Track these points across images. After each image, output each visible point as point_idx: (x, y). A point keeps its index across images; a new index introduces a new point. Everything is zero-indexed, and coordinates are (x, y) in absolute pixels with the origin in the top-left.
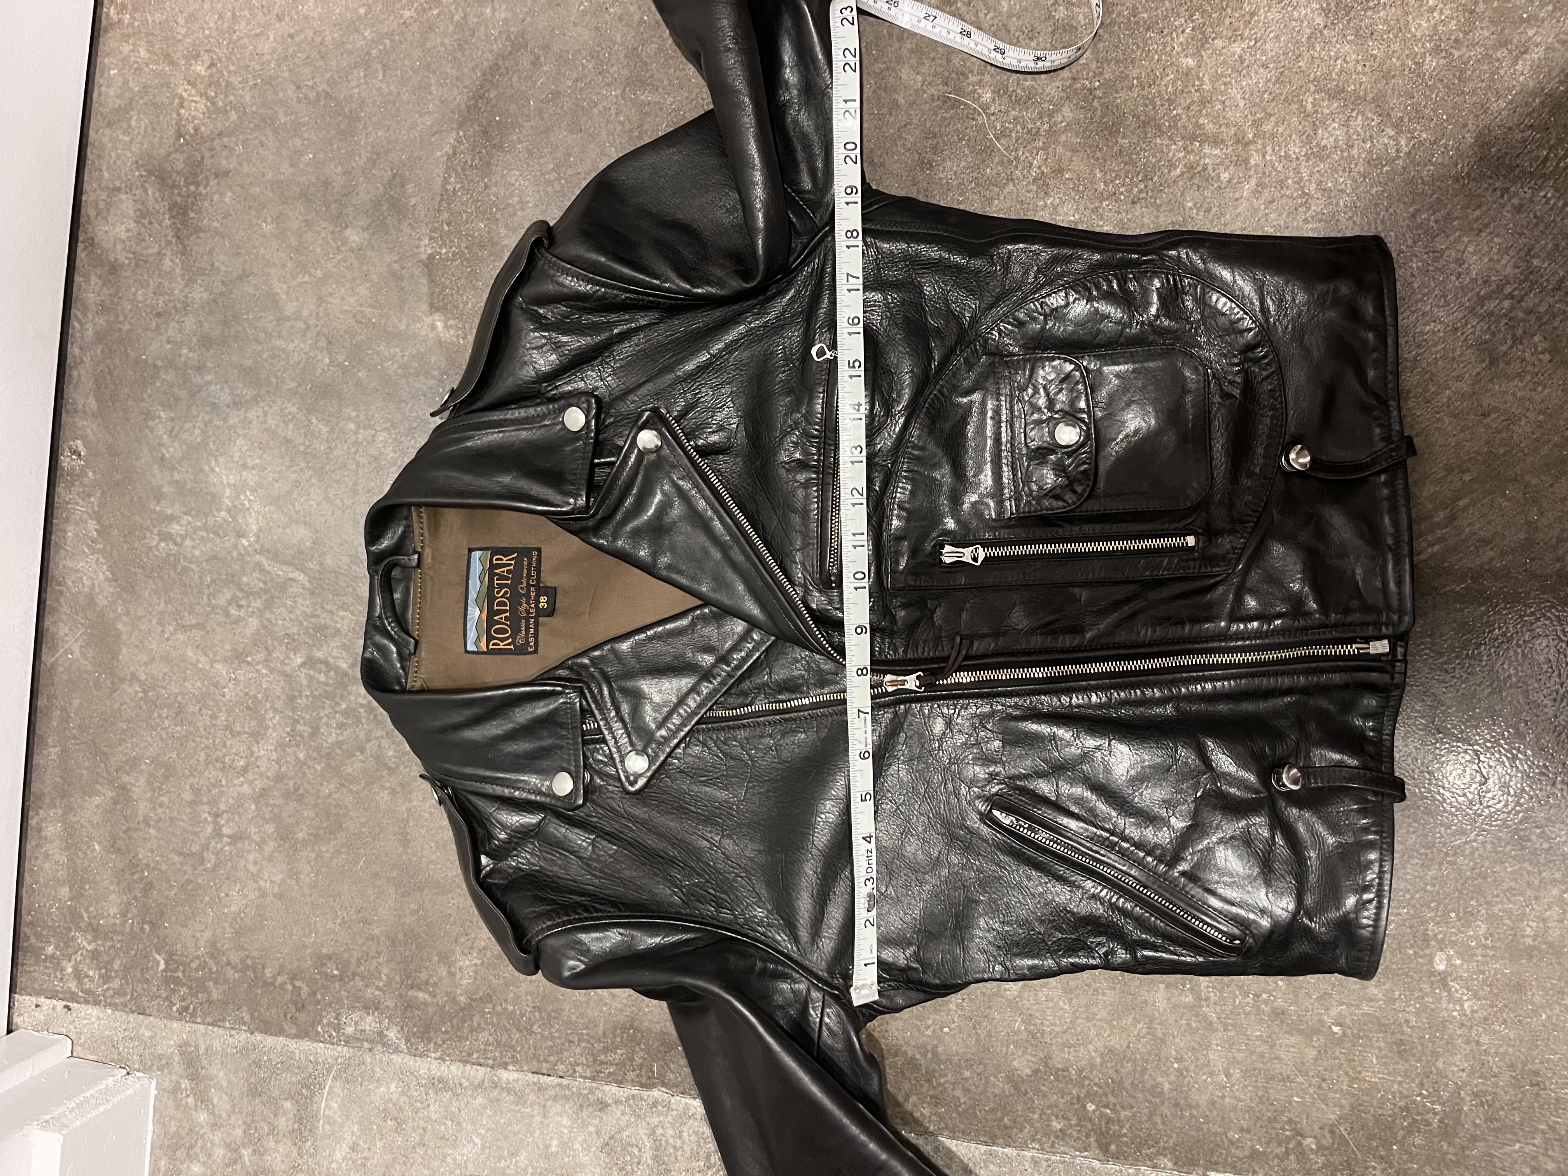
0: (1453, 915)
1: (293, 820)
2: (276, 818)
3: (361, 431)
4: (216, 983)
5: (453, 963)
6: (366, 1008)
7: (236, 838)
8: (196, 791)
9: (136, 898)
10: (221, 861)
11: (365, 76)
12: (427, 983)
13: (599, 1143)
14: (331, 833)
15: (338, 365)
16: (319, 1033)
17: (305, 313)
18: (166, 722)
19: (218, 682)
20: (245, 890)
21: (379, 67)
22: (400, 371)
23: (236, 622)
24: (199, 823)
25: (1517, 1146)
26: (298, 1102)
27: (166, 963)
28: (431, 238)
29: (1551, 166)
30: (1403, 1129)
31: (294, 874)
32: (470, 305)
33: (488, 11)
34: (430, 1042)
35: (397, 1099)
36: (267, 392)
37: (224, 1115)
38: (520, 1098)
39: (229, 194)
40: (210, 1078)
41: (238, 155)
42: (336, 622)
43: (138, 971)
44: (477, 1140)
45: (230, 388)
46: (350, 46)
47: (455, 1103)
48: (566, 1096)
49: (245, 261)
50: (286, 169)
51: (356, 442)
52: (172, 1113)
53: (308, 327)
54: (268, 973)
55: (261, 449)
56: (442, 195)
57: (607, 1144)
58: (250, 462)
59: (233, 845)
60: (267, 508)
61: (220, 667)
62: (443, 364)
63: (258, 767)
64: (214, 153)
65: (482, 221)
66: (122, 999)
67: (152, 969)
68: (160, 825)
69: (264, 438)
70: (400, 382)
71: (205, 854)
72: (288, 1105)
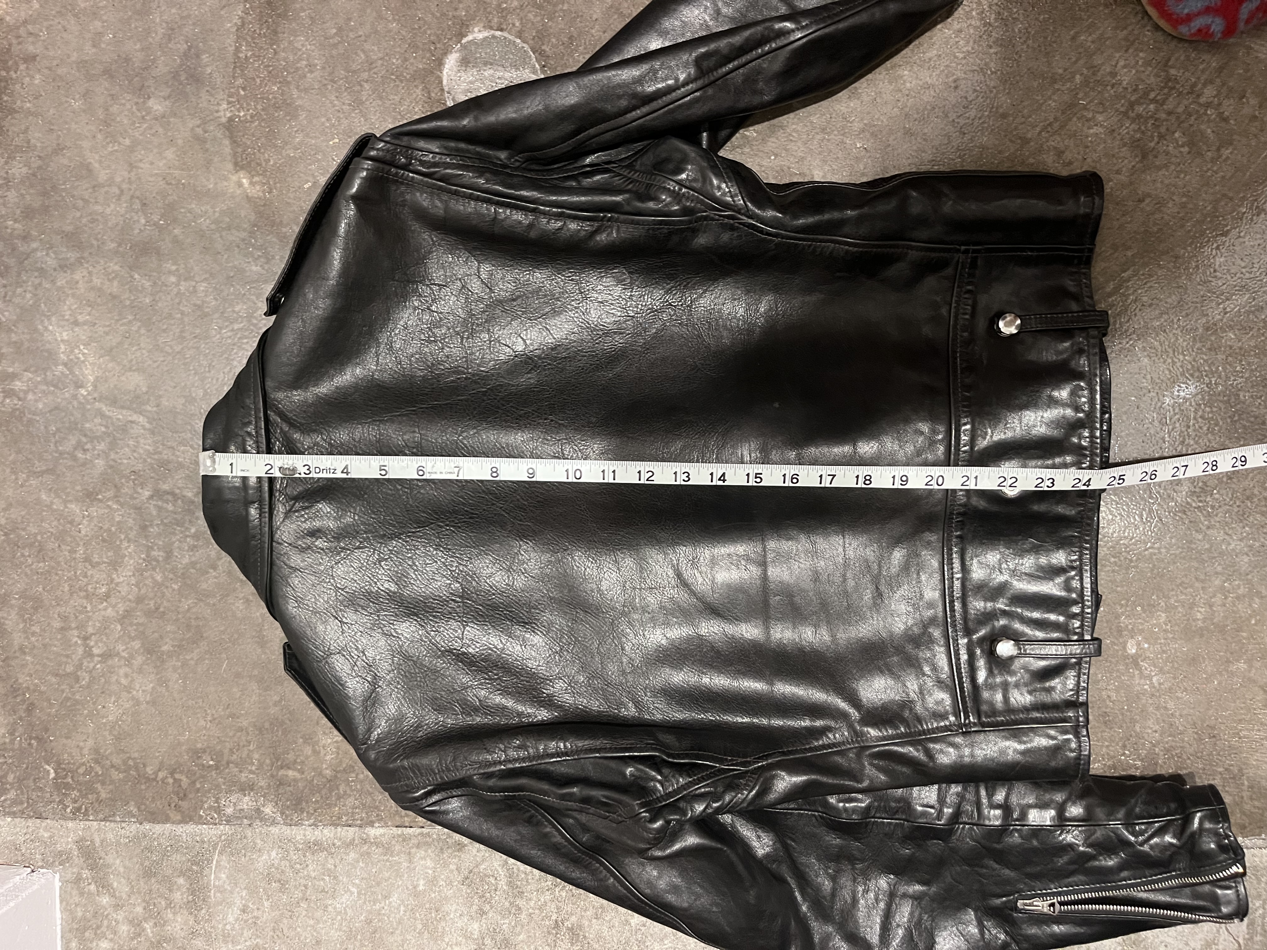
0: (1139, 609)
1: (156, 635)
2: (141, 635)
3: (182, 283)
4: (103, 783)
5: (317, 743)
6: (242, 790)
7: (106, 656)
8: (64, 618)
9: (21, 719)
10: (94, 678)
12: (295, 762)
13: (460, 879)
14: (194, 643)
15: (154, 225)
16: (202, 816)
17: (118, 179)
18: (30, 561)
19: (73, 520)
20: (120, 701)
22: (213, 226)
23: (84, 464)
24: (70, 646)
26: (189, 877)
27: (55, 772)
28: (229, 103)
31: (162, 682)
32: (272, 163)
34: (303, 812)
35: (279, 864)
36: (90, 253)
37: (124, 896)
38: (388, 850)
39: (38, 76)
40: (109, 866)
41: (44, 41)
42: (178, 457)
43: (31, 781)
45: (55, 253)
47: (331, 861)
48: (427, 842)
49: (59, 136)
50: (89, 50)
51: (178, 293)
52: (77, 901)
53: (122, 191)
54: (149, 770)
55: (90, 306)
56: (235, 63)
57: (467, 878)
58: (81, 318)
59: (104, 662)
60: (101, 360)
61: (73, 506)
62: (253, 217)
63: (120, 592)
64: (21, 39)
65: (275, 84)
66: (20, 808)
67: (43, 778)
68: (35, 651)
69: (92, 296)
70: (214, 236)
71: (79, 674)
72: (181, 881)
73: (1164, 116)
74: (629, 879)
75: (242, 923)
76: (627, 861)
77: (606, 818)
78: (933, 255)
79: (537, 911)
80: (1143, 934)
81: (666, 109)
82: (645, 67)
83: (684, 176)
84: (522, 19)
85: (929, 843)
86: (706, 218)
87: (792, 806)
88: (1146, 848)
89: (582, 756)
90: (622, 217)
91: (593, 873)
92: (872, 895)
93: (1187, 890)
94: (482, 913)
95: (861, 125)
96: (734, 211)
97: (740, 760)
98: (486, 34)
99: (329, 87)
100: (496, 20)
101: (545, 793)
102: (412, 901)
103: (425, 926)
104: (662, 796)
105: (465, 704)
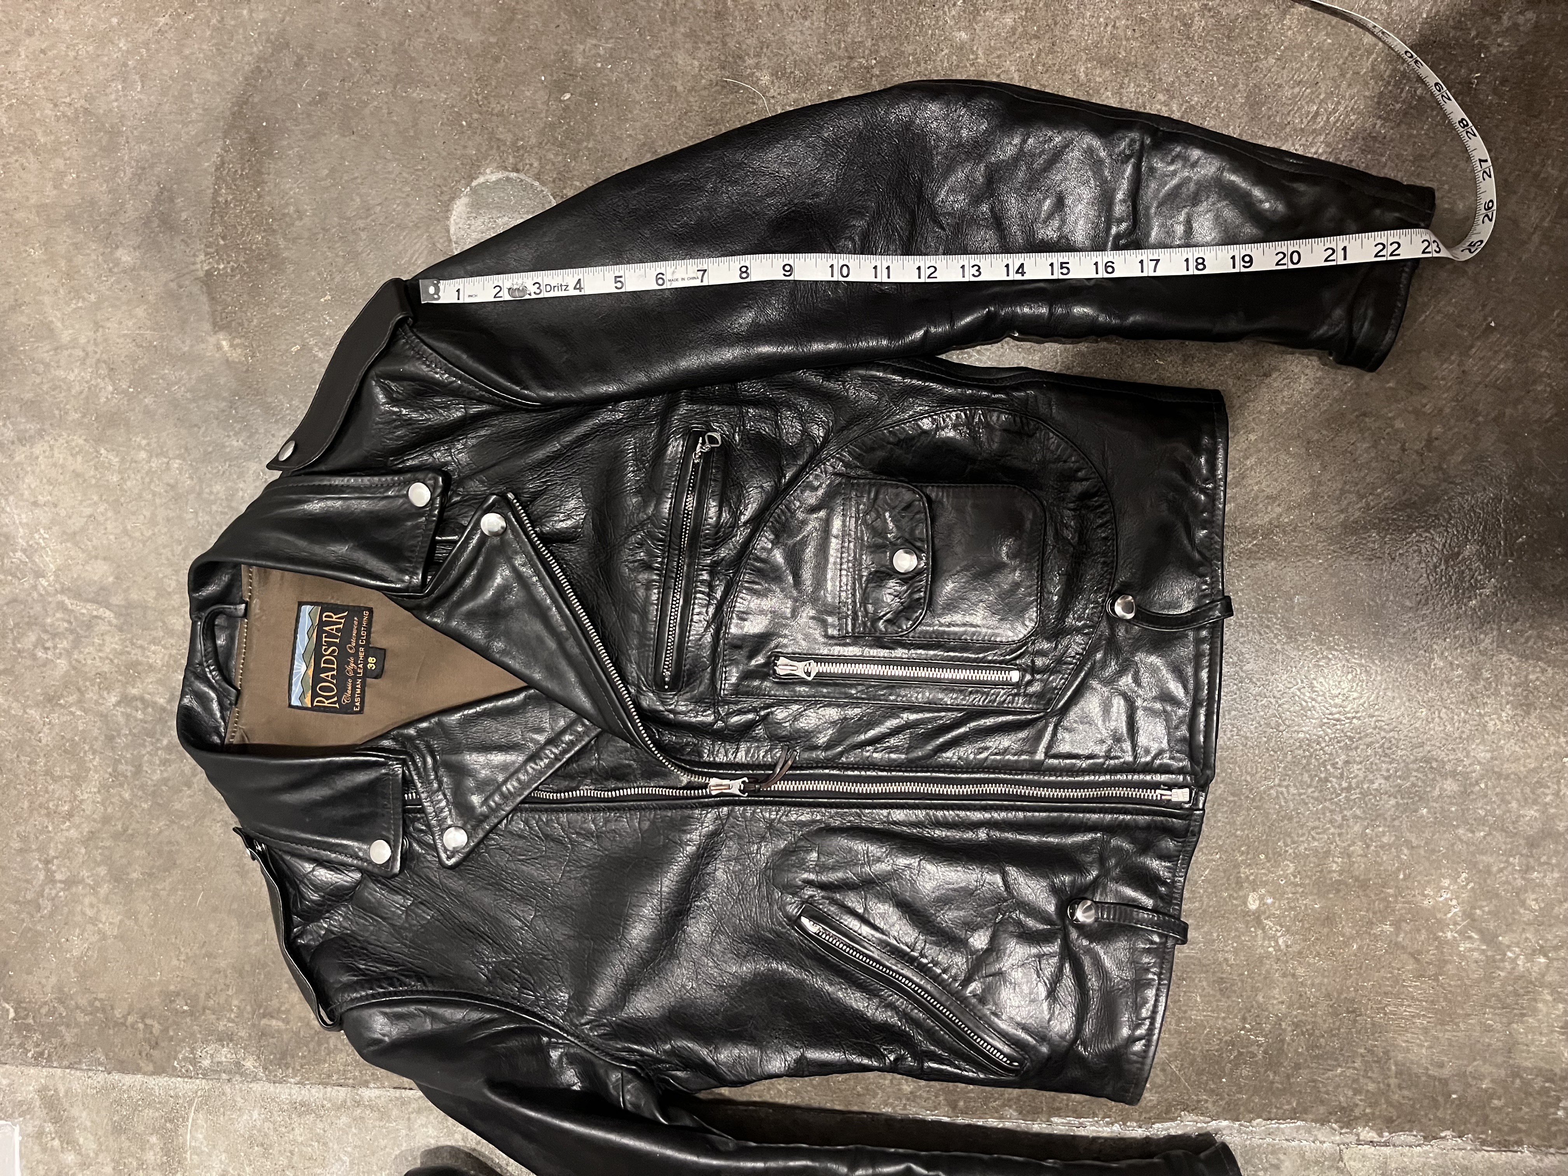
0: (1262, 857)
1: (124, 861)
2: (108, 860)
3: (154, 459)
4: (68, 1026)
6: (220, 1040)
7: (70, 883)
8: (24, 839)
10: (57, 907)
11: (124, 88)
12: (279, 1011)
14: (166, 870)
15: (122, 393)
16: (176, 1068)
17: (83, 340)
19: (33, 728)
20: (86, 934)
21: (137, 77)
22: (189, 395)
23: (44, 665)
24: (30, 870)
25: (1339, 1070)
26: (163, 1136)
27: (16, 1012)
28: (207, 254)
29: (1321, 121)
30: (1230, 1062)
31: (132, 914)
32: (255, 323)
33: (245, 12)
34: (288, 1069)
35: (261, 1126)
36: (51, 425)
37: (92, 1155)
38: (384, 1114)
40: (75, 1119)
42: (148, 657)
44: (345, 1158)
45: (13, 424)
46: (106, 59)
47: (320, 1125)
49: (16, 291)
50: (50, 191)
51: (149, 471)
52: (39, 1157)
53: (87, 354)
54: (118, 1013)
55: (51, 484)
56: (214, 208)
58: (41, 499)
59: (68, 890)
60: (64, 546)
61: (33, 712)
62: (233, 385)
63: (84, 811)
65: (258, 233)
69: (53, 473)
70: (190, 406)
71: (41, 901)
72: (154, 1139)
84: (540, 159)
98: (500, 175)
99: (321, 236)
100: (511, 159)
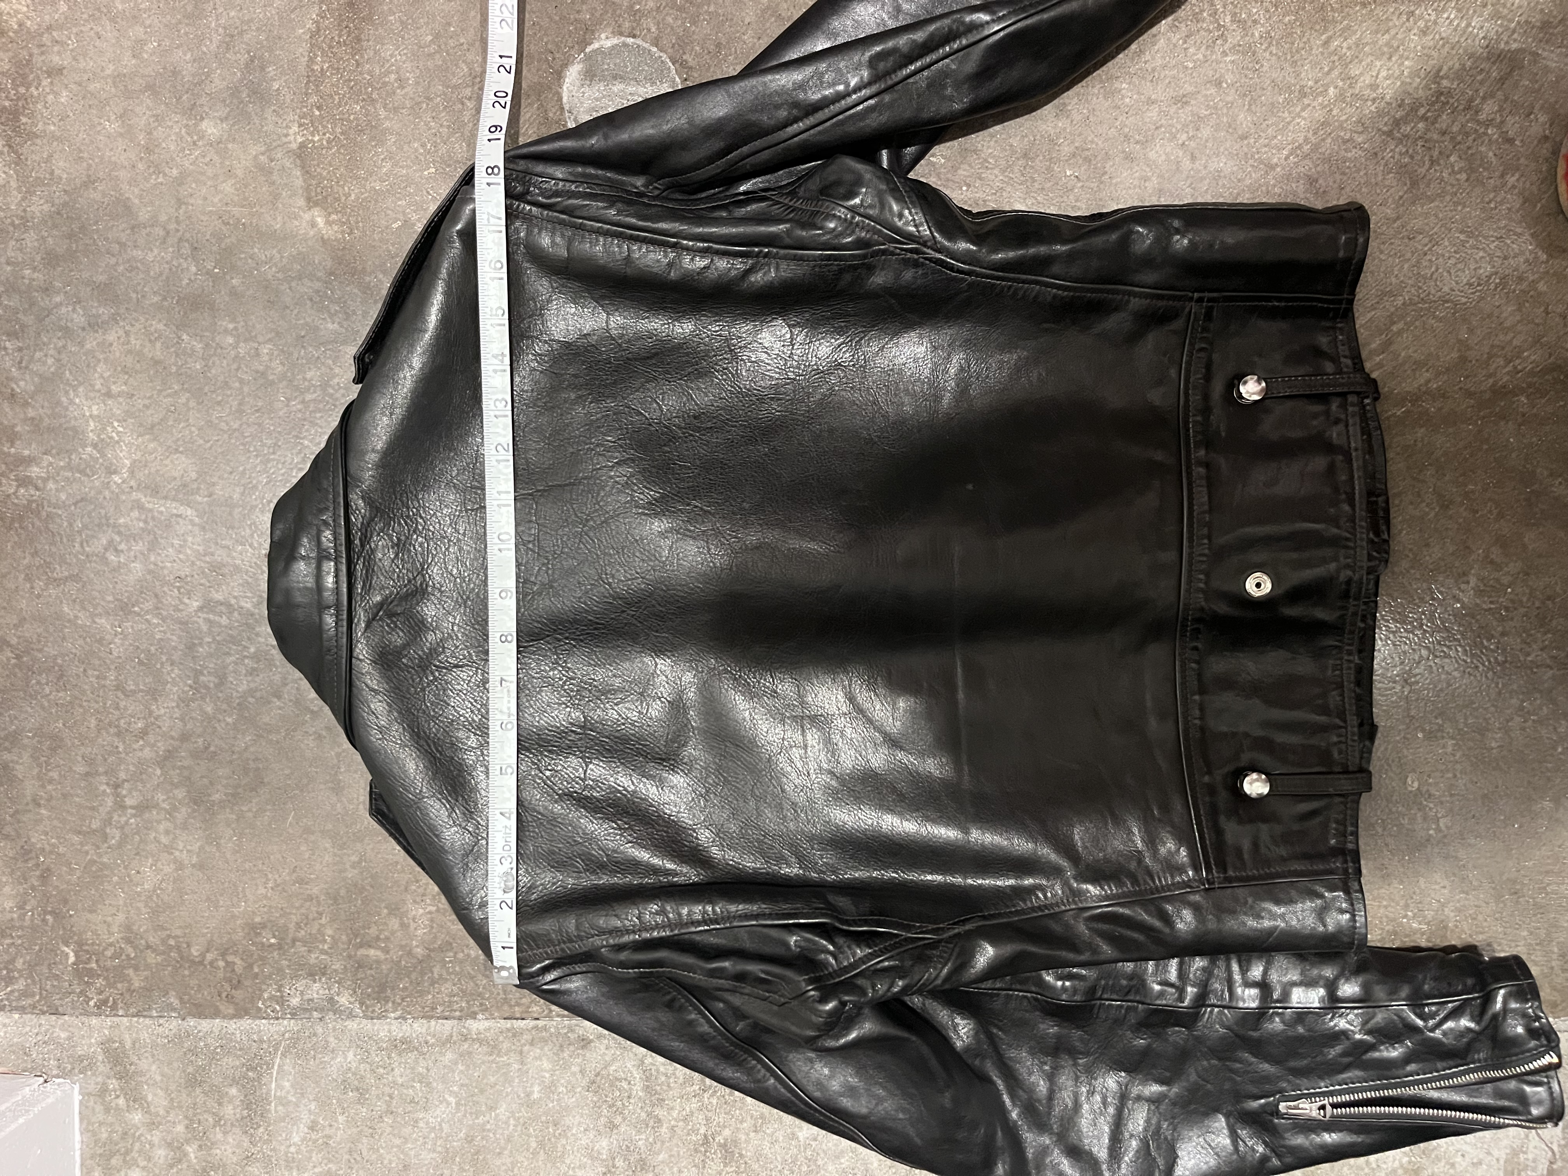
0: (1420, 736)
1: (205, 780)
2: (186, 781)
3: (242, 344)
4: (136, 968)
5: (405, 914)
6: (311, 975)
7: (142, 808)
8: (90, 761)
9: (33, 888)
10: (126, 836)
12: (378, 938)
13: (584, 1083)
14: (252, 790)
15: (207, 273)
16: (260, 1009)
17: (163, 218)
18: (47, 690)
19: (102, 639)
20: (159, 864)
22: (280, 275)
23: (117, 569)
24: (97, 796)
26: (244, 1087)
27: (76, 956)
28: (300, 125)
31: (212, 839)
32: (353, 197)
34: (387, 1002)
35: (357, 1068)
36: (128, 309)
37: (162, 1112)
38: (494, 1048)
39: (64, 93)
40: (142, 1074)
41: (72, 50)
42: (233, 558)
43: (45, 967)
44: (452, 1100)
45: (84, 308)
47: (423, 1063)
48: (543, 1038)
49: (90, 166)
50: (129, 62)
51: (236, 357)
52: (101, 1118)
53: (168, 233)
54: (195, 952)
55: (127, 373)
56: (308, 77)
57: (594, 1082)
58: (115, 389)
59: (140, 816)
60: (140, 439)
61: (103, 621)
62: (329, 264)
63: (159, 727)
64: (44, 49)
65: (357, 103)
66: (30, 1001)
67: (61, 963)
68: (53, 803)
69: (129, 361)
70: (283, 288)
71: (108, 830)
72: (233, 1091)
73: (1435, 137)
74: (794, 1079)
75: (310, 1143)
76: (791, 1056)
77: (765, 999)
78: (1161, 303)
79: (681, 1124)
80: (1434, 1143)
81: (835, 120)
82: (808, 71)
83: (857, 201)
84: (658, 24)
85: (1170, 1031)
86: (884, 252)
87: (998, 985)
88: (1438, 1034)
89: (735, 924)
90: (782, 252)
91: (750, 1071)
92: (1098, 1098)
93: (1489, 1087)
94: (612, 1126)
95: (1072, 149)
96: (918, 243)
97: (930, 927)
98: (615, 41)
99: (424, 106)
100: (627, 24)
101: (690, 968)
102: (524, 1113)
103: (541, 1144)
104: (835, 971)
105: (589, 860)
